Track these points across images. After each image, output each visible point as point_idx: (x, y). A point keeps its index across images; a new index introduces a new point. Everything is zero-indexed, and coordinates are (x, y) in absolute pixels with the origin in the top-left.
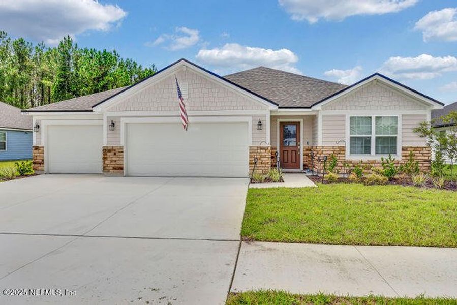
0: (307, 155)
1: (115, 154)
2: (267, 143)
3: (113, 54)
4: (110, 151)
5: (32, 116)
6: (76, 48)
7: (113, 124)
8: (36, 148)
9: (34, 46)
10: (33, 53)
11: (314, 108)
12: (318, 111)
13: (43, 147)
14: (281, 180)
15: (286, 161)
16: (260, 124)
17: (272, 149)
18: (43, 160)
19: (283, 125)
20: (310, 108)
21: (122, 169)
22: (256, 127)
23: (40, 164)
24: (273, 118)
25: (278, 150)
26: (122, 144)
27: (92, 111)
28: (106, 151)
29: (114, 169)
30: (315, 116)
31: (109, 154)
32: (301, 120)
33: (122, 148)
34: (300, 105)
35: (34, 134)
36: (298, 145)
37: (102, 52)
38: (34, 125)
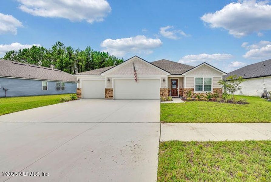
0: (180, 91)
1: (110, 91)
2: (167, 87)
3: (107, 53)
4: (108, 90)
5: (76, 77)
6: (92, 51)
7: (109, 80)
8: (78, 89)
9: (75, 49)
10: (75, 52)
11: (183, 75)
12: (184, 76)
13: (81, 89)
14: (172, 100)
15: (173, 93)
16: (164, 80)
17: (168, 89)
18: (81, 94)
19: (172, 80)
20: (182, 74)
21: (112, 97)
22: (163, 81)
23: (80, 95)
24: (169, 78)
25: (170, 90)
26: (113, 87)
27: (101, 75)
28: (106, 90)
29: (110, 97)
30: (183, 77)
31: (107, 91)
32: (178, 79)
33: (112, 89)
34: (178, 73)
35: (77, 84)
36: (177, 88)
37: (103, 53)
38: (77, 80)
